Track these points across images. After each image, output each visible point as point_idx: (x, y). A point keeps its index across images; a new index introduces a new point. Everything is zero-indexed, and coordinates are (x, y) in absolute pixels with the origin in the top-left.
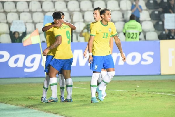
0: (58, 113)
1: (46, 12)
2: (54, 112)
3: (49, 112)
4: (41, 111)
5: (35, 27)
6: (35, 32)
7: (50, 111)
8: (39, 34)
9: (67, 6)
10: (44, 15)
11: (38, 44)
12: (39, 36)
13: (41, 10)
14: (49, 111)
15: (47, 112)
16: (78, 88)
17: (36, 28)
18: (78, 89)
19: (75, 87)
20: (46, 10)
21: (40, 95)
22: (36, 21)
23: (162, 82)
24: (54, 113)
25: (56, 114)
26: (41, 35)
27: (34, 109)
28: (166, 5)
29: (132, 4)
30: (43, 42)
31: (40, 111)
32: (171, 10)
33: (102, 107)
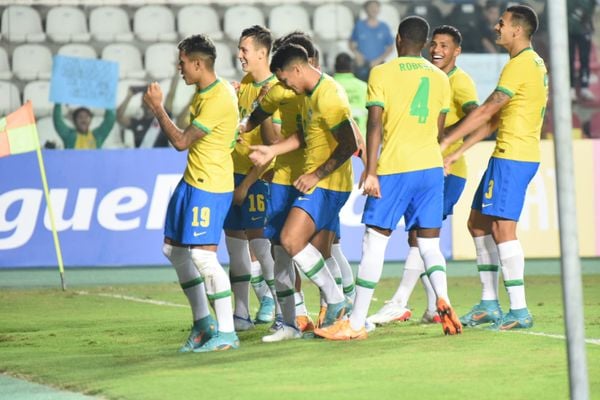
0: (100, 391)
1: (61, 44)
2: (86, 388)
3: (67, 388)
4: (41, 386)
5: (22, 97)
6: (24, 113)
7: (72, 383)
8: (37, 119)
9: (132, 23)
10: (54, 53)
11: (33, 154)
12: (34, 125)
13: (42, 37)
14: (68, 384)
15: (61, 389)
16: (169, 304)
17: (26, 97)
18: (170, 307)
19: (160, 303)
20: (58, 37)
21: (39, 330)
22: (23, 76)
23: (457, 285)
24: (86, 391)
25: (92, 393)
26: (40, 122)
27: (18, 377)
28: (472, 24)
29: (356, 20)
30: (50, 146)
31: (36, 385)
32: (486, 43)
33: (251, 371)
